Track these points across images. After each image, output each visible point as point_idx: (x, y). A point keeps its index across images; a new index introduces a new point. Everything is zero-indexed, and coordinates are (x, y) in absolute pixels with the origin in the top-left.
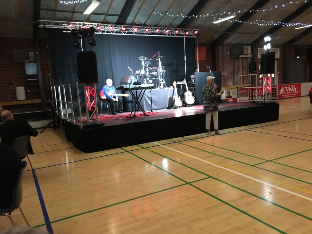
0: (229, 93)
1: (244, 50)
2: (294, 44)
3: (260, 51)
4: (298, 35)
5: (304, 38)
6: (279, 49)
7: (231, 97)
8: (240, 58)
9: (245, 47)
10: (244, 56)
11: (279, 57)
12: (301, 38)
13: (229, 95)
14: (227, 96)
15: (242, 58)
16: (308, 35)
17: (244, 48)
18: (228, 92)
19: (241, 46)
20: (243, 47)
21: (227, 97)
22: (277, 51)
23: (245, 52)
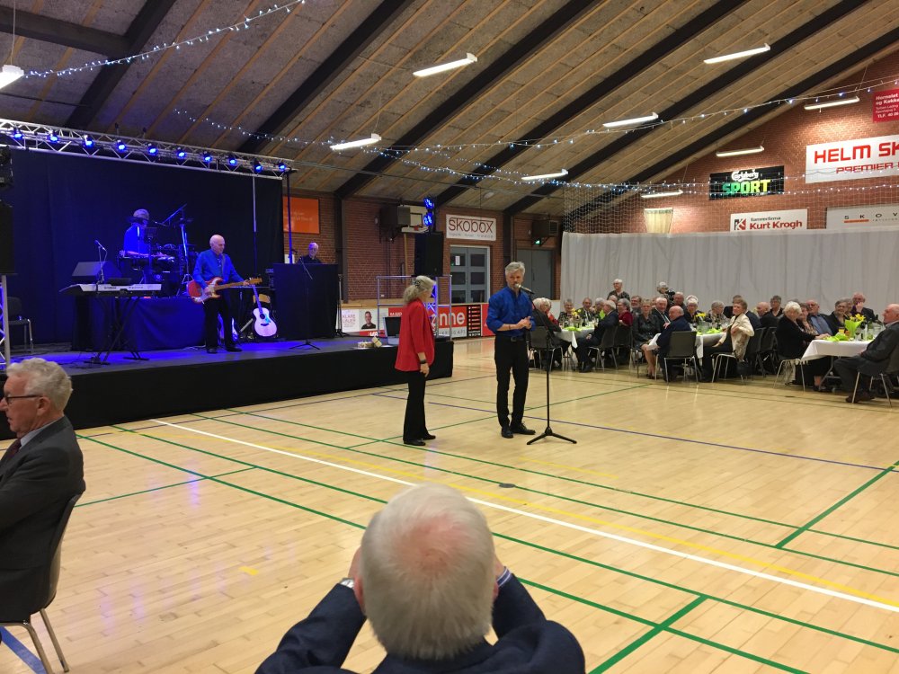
0: (370, 317)
1: (412, 216)
2: (528, 210)
3: (452, 223)
4: (533, 193)
5: (545, 200)
6: (494, 220)
7: (373, 326)
8: (405, 235)
9: (413, 209)
10: (412, 230)
11: (494, 239)
12: (540, 199)
13: (370, 323)
14: (365, 323)
15: (407, 233)
16: (552, 195)
17: (412, 211)
18: (367, 315)
19: (407, 206)
20: (409, 209)
21: (364, 327)
22: (489, 223)
23: (415, 220)
